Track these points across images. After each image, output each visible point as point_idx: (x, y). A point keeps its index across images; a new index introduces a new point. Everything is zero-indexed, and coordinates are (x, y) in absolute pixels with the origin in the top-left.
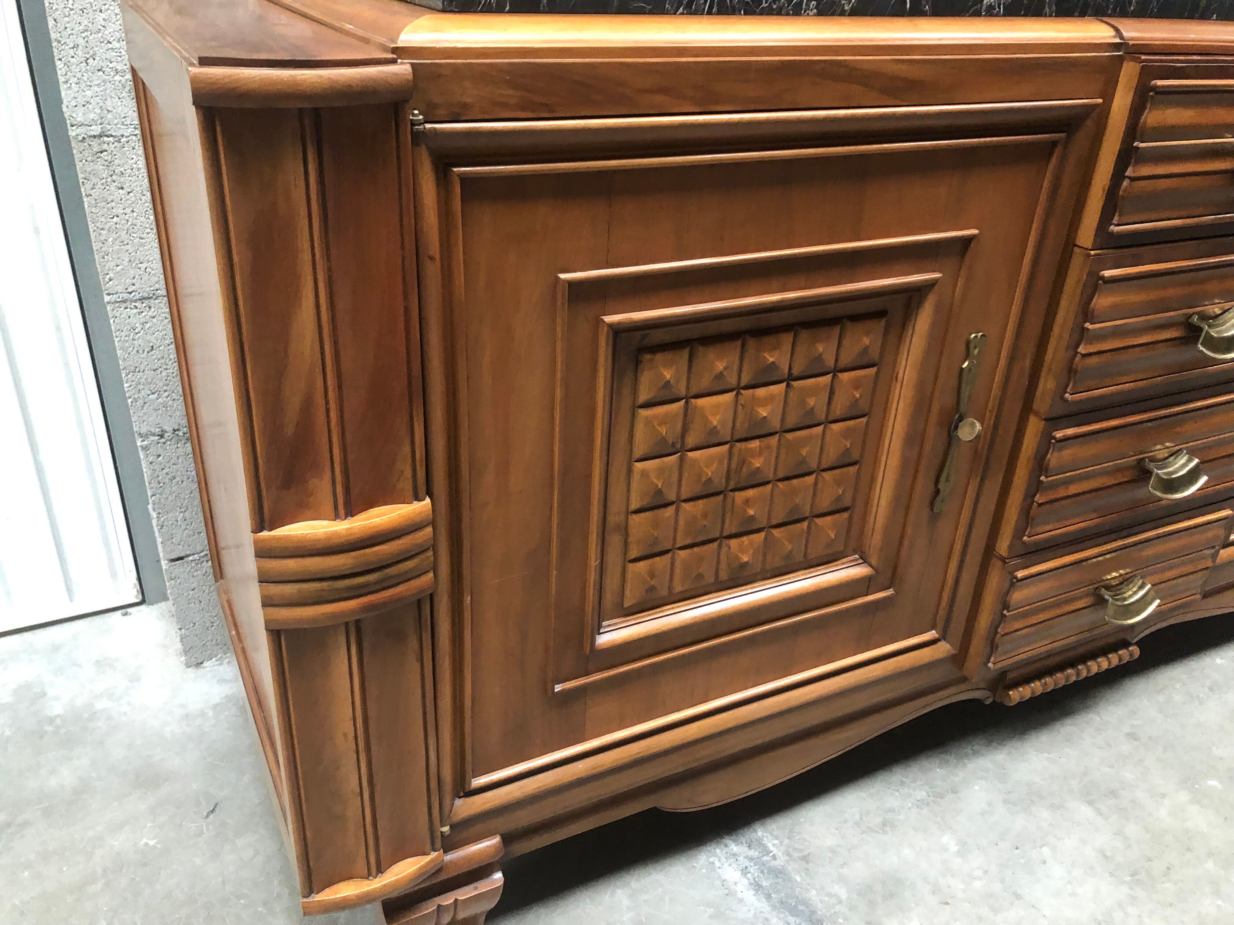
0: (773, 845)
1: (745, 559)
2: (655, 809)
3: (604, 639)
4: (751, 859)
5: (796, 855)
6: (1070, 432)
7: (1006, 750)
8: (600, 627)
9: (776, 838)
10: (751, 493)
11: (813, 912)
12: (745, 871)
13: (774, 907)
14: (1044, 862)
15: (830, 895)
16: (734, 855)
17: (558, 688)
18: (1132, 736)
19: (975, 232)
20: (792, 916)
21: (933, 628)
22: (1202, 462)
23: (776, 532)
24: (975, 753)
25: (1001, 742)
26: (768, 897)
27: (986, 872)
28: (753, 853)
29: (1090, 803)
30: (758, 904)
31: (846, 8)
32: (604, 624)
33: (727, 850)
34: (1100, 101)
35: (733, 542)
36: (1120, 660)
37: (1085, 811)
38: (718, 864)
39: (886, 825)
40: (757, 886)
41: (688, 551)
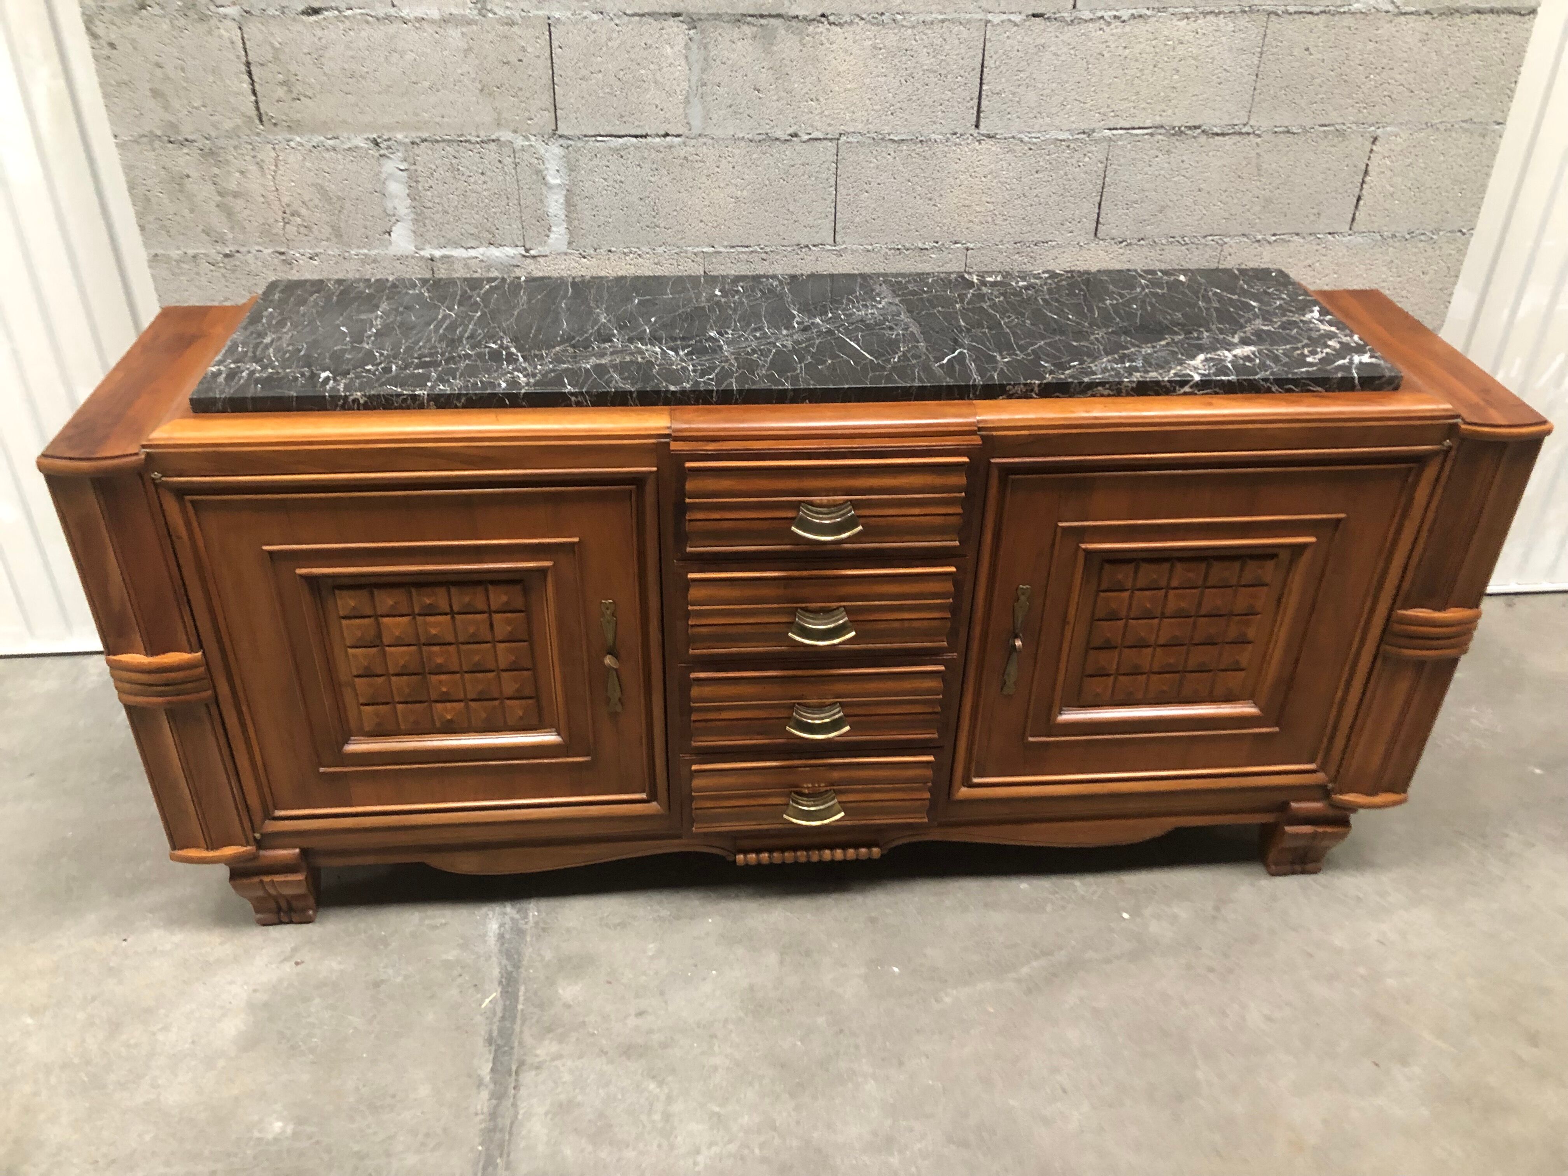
0: (534, 915)
1: (449, 717)
2: (423, 864)
3: (351, 748)
4: (512, 919)
5: (541, 925)
6: (702, 675)
7: (762, 901)
8: (349, 739)
9: (538, 911)
10: (443, 677)
11: (520, 961)
12: (502, 925)
13: (500, 951)
14: (704, 979)
15: (540, 955)
16: (505, 914)
17: (322, 770)
18: (873, 920)
19: (576, 540)
20: (507, 959)
21: (643, 791)
22: (845, 715)
23: (472, 704)
24: (737, 897)
25: (763, 896)
26: (503, 944)
27: (657, 973)
28: (517, 916)
29: (782, 954)
30: (493, 946)
31: (458, 405)
32: (352, 738)
33: (503, 910)
34: (655, 469)
35: (439, 705)
36: (857, 855)
37: (772, 958)
38: (491, 916)
39: (623, 925)
40: (501, 937)
41: (405, 705)
